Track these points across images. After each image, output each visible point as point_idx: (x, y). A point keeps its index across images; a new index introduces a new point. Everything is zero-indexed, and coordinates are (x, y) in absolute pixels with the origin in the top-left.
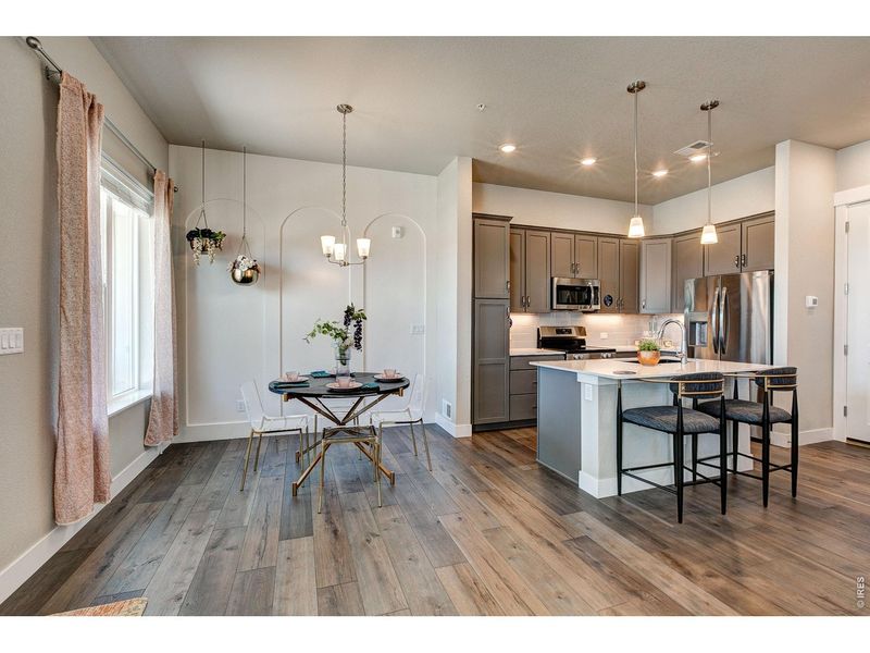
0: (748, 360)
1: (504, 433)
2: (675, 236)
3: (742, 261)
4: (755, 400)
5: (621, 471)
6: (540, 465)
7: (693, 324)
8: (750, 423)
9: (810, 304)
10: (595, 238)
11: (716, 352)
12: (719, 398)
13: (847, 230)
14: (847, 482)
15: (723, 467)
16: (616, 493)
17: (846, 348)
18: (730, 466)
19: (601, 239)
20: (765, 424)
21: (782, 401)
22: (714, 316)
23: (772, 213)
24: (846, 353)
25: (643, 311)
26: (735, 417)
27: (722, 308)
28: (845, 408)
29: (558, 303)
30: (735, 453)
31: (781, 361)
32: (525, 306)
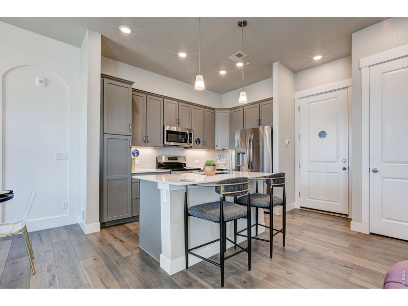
0: (263, 171)
1: (127, 225)
2: (232, 109)
3: (260, 122)
4: (265, 193)
5: (188, 251)
6: (140, 249)
7: (239, 154)
8: (263, 208)
9: (287, 143)
10: (190, 106)
11: (249, 168)
12: (247, 194)
13: (299, 110)
14: (305, 232)
15: (249, 236)
16: (185, 268)
17: (300, 164)
18: (253, 234)
19: (194, 107)
20: (271, 207)
21: (278, 192)
22: (248, 150)
23: (271, 99)
24: (300, 167)
25: (216, 148)
26: (257, 205)
27: (251, 146)
28: (299, 193)
29: (167, 141)
30: (257, 224)
31: (276, 171)
32: (146, 142)
